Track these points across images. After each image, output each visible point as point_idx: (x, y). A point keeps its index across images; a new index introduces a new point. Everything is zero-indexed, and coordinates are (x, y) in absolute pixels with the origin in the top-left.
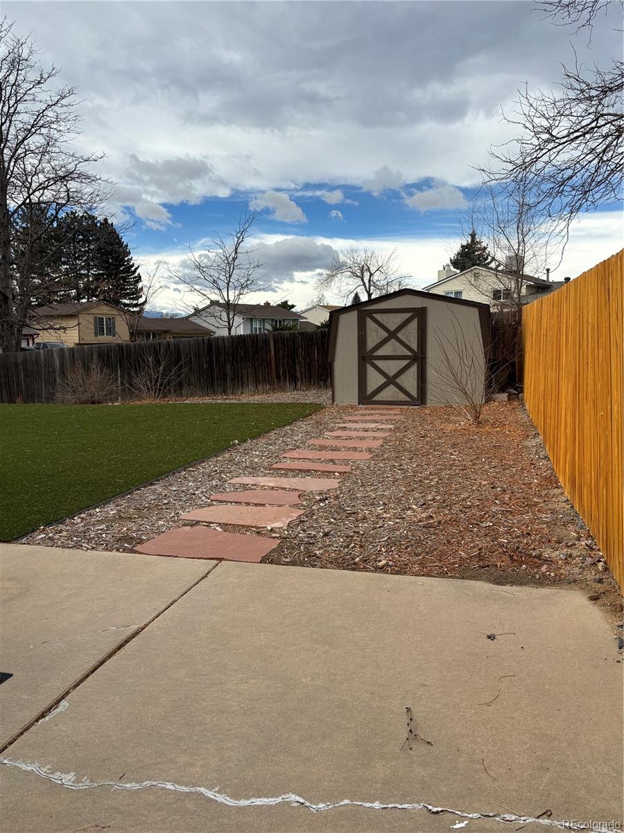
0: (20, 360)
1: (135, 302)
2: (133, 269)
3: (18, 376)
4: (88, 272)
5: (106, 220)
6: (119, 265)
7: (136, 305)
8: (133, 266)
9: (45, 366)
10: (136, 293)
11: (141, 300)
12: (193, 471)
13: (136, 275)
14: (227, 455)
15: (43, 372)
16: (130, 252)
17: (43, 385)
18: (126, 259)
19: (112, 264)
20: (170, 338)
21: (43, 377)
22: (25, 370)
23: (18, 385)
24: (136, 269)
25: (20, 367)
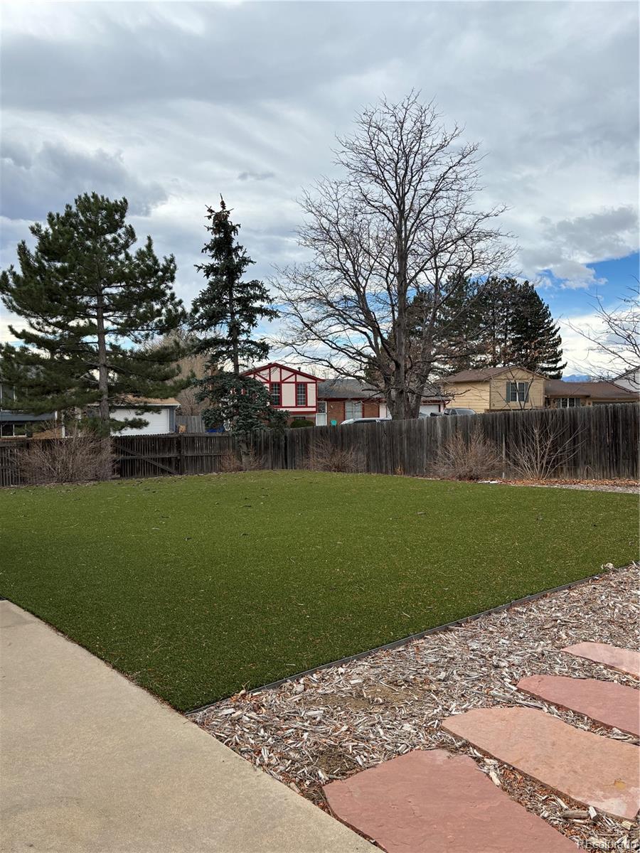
0: (404, 428)
1: (554, 366)
2: (553, 331)
3: (401, 444)
4: (506, 336)
5: (527, 283)
6: (537, 328)
7: (554, 369)
8: (552, 328)
9: (428, 434)
10: (556, 357)
11: (559, 364)
12: (522, 613)
13: (556, 337)
14: (587, 589)
15: (425, 440)
16: (550, 314)
17: (425, 455)
18: (546, 321)
19: (531, 327)
20: (589, 404)
21: (425, 446)
22: (408, 438)
23: (401, 453)
24: (557, 331)
25: (404, 435)
